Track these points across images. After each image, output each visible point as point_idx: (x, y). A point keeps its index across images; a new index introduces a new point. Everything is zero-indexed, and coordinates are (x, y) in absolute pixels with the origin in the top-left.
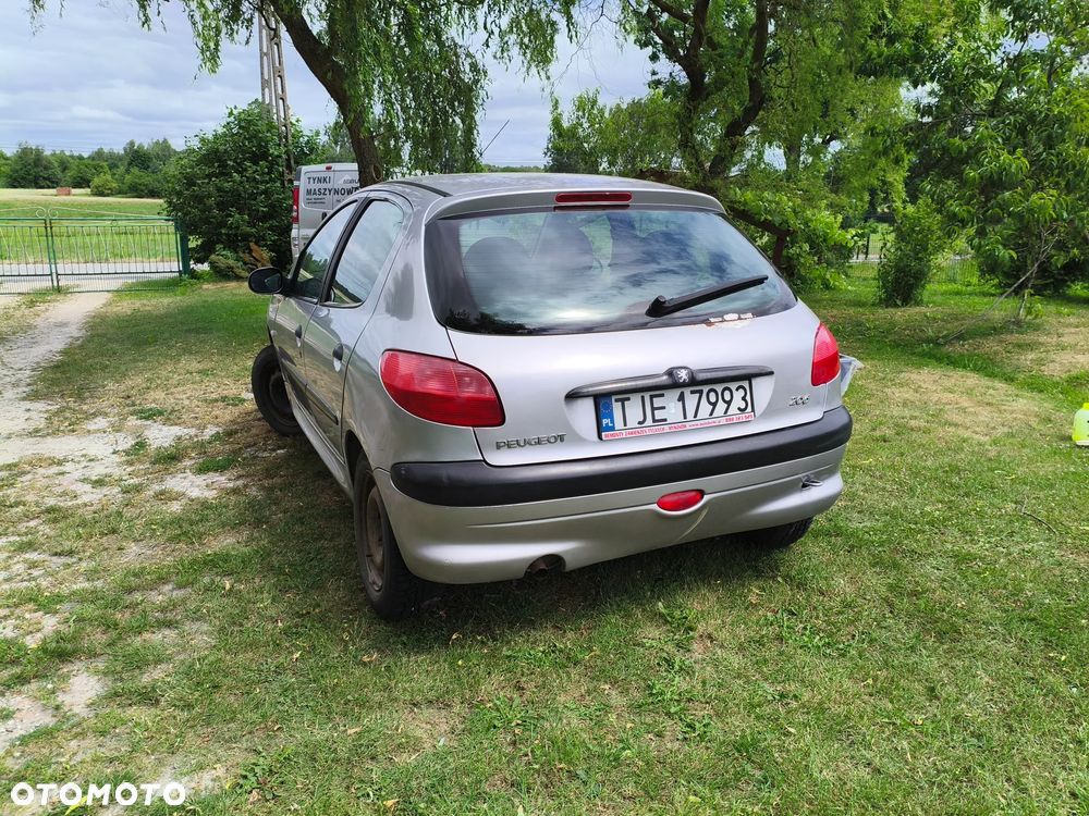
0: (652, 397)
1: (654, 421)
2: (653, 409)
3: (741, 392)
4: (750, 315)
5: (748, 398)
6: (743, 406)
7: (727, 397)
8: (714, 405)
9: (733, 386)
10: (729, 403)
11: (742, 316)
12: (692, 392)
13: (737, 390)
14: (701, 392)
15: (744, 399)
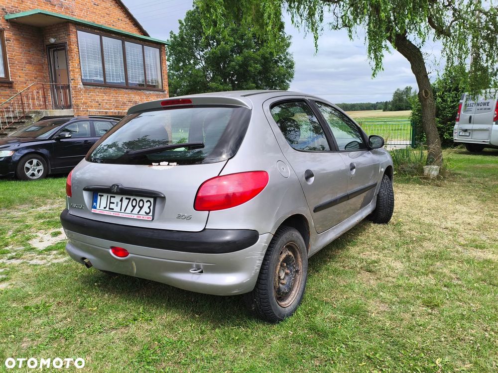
0: (111, 197)
1: (110, 209)
2: (110, 203)
3: (149, 204)
4: (175, 164)
5: (152, 208)
6: (148, 212)
7: (141, 205)
8: (134, 207)
9: (145, 199)
10: (141, 208)
11: (170, 164)
12: (126, 198)
13: (147, 202)
14: (130, 199)
15: (149, 207)
